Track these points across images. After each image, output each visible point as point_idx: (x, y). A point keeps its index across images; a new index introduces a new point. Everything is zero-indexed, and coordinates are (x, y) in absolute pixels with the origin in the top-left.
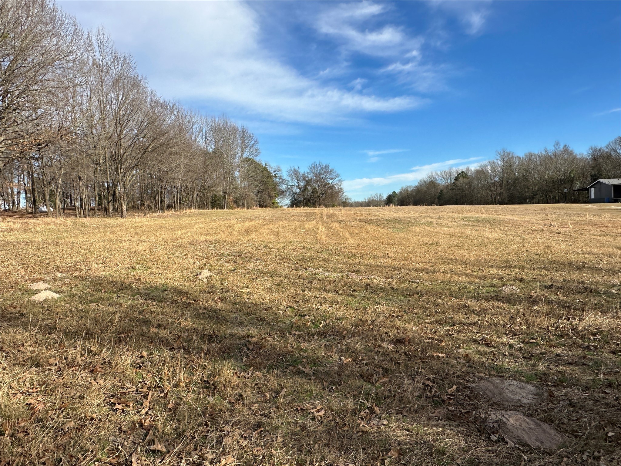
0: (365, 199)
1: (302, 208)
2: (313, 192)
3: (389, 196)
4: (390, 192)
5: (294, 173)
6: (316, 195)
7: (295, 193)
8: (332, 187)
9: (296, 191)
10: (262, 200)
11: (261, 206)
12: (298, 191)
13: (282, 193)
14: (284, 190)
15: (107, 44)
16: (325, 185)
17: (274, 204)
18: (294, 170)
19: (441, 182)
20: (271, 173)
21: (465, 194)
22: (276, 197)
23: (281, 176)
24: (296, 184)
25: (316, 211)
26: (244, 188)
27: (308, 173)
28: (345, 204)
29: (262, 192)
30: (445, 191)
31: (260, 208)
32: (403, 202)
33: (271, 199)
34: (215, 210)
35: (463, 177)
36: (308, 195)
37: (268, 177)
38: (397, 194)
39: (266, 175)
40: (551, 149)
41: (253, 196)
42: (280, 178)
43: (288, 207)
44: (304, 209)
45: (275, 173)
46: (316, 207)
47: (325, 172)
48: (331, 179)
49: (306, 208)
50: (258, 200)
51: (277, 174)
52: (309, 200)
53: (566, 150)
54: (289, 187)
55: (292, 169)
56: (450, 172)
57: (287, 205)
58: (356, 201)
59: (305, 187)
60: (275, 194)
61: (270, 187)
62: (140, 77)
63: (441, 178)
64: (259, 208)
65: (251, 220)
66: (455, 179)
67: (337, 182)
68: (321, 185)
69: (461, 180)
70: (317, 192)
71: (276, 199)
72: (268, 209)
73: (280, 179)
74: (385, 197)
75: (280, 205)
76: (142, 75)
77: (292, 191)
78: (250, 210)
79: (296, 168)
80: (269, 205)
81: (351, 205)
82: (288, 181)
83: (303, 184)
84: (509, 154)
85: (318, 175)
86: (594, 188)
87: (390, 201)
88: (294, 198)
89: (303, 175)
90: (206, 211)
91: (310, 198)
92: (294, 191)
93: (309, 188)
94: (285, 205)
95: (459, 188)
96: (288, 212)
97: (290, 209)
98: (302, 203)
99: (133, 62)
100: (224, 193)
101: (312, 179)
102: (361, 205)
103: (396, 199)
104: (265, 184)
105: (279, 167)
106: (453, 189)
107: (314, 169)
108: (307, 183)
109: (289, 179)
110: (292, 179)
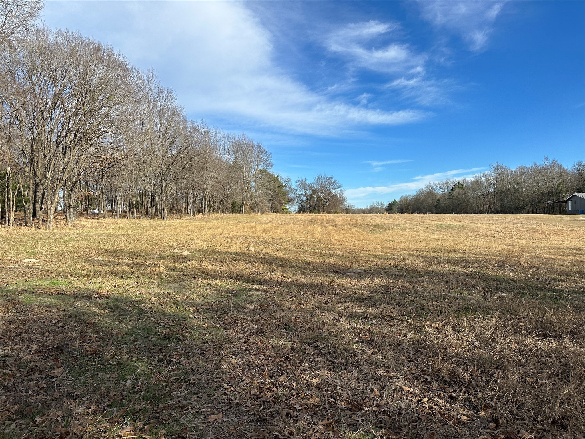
0: (367, 206)
1: (308, 214)
2: (318, 200)
3: (390, 204)
4: (391, 201)
5: (302, 184)
6: (321, 203)
7: (303, 201)
8: (335, 196)
9: (303, 199)
10: (273, 206)
11: (272, 211)
12: (305, 199)
13: (291, 200)
14: (293, 198)
15: (155, 82)
16: (329, 194)
17: (284, 210)
18: (302, 181)
19: (439, 192)
20: (282, 183)
21: (461, 203)
22: (285, 204)
23: (290, 186)
24: (303, 193)
25: (319, 217)
26: (259, 196)
27: (314, 183)
28: (348, 211)
29: (274, 199)
30: (441, 201)
31: (272, 214)
32: (402, 210)
33: (281, 206)
34: (234, 215)
35: (459, 188)
36: (313, 203)
37: (279, 187)
38: (397, 202)
39: (277, 184)
40: (541, 164)
41: (266, 203)
44: (310, 215)
45: (285, 183)
46: (320, 214)
47: (329, 183)
48: (334, 189)
49: (312, 214)
50: (270, 206)
52: (314, 208)
53: (554, 164)
54: (297, 195)
55: (301, 180)
56: (448, 183)
57: (295, 211)
58: (359, 208)
59: (311, 197)
60: (285, 201)
61: (281, 195)
62: (179, 107)
63: (439, 188)
64: (270, 213)
65: (267, 223)
66: (451, 190)
67: (339, 192)
68: (326, 194)
69: (457, 190)
70: (322, 200)
71: (286, 205)
72: (278, 214)
73: (289, 188)
74: (386, 205)
75: (289, 210)
76: (181, 106)
77: (300, 199)
78: (263, 215)
79: (304, 179)
80: (279, 211)
81: (354, 212)
82: (296, 190)
83: (309, 193)
84: (502, 167)
85: (323, 186)
86: (571, 201)
87: (390, 209)
88: (301, 205)
90: (227, 215)
91: (316, 205)
92: (302, 199)
93: (315, 196)
94: (293, 211)
95: (455, 198)
96: (296, 217)
97: (297, 214)
98: (308, 210)
99: (174, 95)
100: (242, 200)
101: (317, 189)
102: (364, 212)
103: (396, 207)
104: (276, 192)
105: (288, 178)
106: (449, 199)
107: (319, 180)
108: (313, 193)
109: (297, 188)
110: (300, 189)
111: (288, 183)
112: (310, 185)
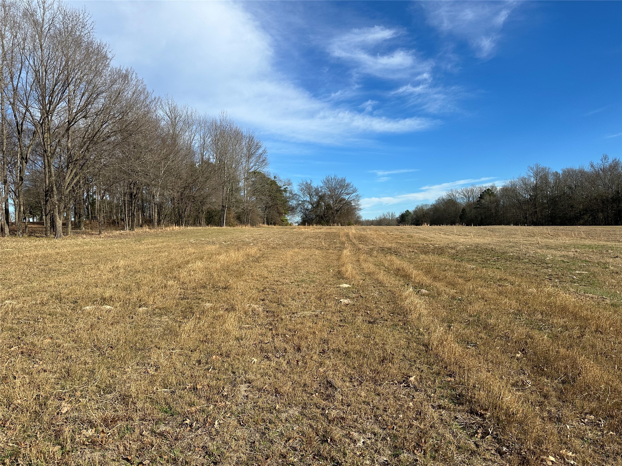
1: (314, 227)
2: (327, 208)
3: (402, 214)
4: (403, 211)
5: (306, 188)
6: (331, 212)
7: (307, 210)
8: (348, 203)
10: (269, 216)
11: (269, 223)
12: (310, 207)
13: (292, 210)
14: (295, 206)
16: (341, 201)
17: (283, 221)
18: (307, 184)
20: (281, 187)
21: (492, 213)
22: (285, 214)
23: (291, 190)
24: (308, 199)
25: (333, 230)
27: (321, 187)
29: (270, 207)
30: (468, 210)
33: (280, 215)
35: (490, 195)
36: (321, 212)
37: (277, 192)
38: (410, 213)
39: (275, 189)
40: (598, 163)
41: (259, 211)
42: (291, 193)
43: (299, 225)
44: (316, 227)
45: (285, 187)
47: (341, 186)
48: (348, 194)
49: (319, 227)
50: (265, 216)
51: (287, 188)
52: (322, 217)
54: (300, 202)
55: (304, 183)
56: (473, 190)
57: (297, 222)
59: (318, 203)
60: (284, 210)
61: (279, 202)
64: (266, 225)
66: (479, 198)
67: (354, 198)
68: (336, 201)
69: (487, 198)
70: (331, 209)
71: (286, 216)
72: (275, 227)
74: (397, 215)
75: (290, 222)
77: (304, 207)
79: (309, 182)
80: (277, 222)
82: (299, 196)
83: (315, 200)
84: (543, 169)
85: (332, 190)
88: (305, 214)
89: (317, 190)
90: (198, 228)
91: (324, 215)
92: (306, 207)
93: (323, 204)
94: (295, 223)
95: (484, 206)
97: (301, 227)
98: (314, 221)
100: (223, 207)
101: (325, 194)
103: (410, 218)
104: (273, 199)
105: (289, 181)
106: (477, 208)
107: (328, 183)
108: (320, 199)
109: (300, 193)
110: (304, 194)
111: (288, 187)
112: (316, 189)
